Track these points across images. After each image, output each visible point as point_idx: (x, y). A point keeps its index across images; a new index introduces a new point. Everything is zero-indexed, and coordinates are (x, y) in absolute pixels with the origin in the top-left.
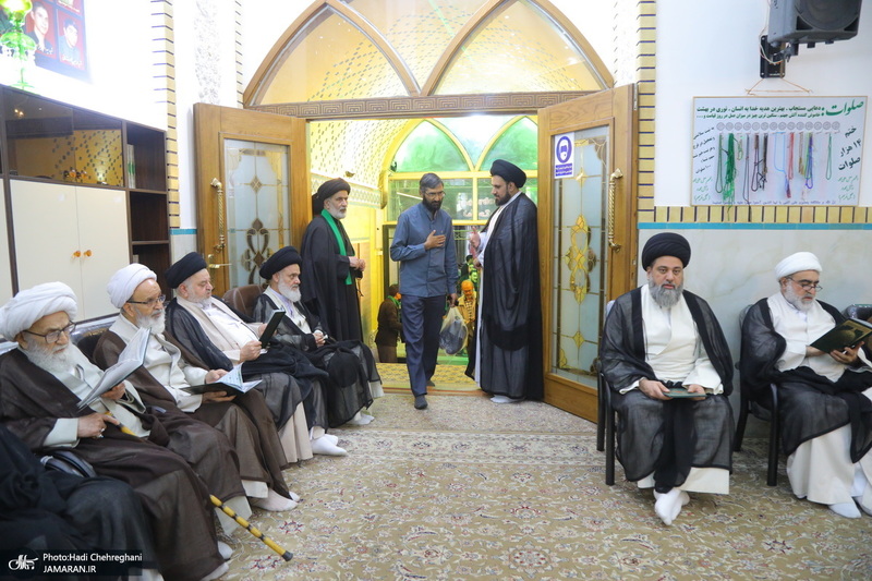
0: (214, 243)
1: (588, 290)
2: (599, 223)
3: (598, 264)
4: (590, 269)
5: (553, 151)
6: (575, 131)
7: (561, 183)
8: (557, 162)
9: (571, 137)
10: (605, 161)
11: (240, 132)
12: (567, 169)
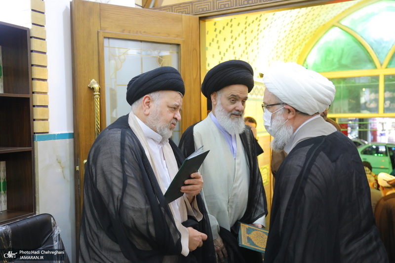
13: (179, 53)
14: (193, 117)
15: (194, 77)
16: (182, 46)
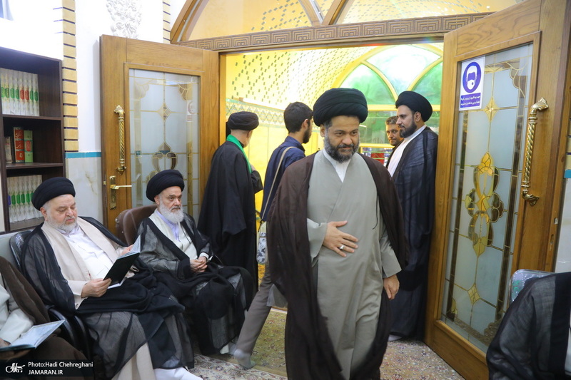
0: (116, 166)
1: (489, 243)
2: (510, 165)
3: (505, 215)
4: (495, 218)
5: (459, 80)
6: (487, 55)
7: (466, 116)
8: (463, 92)
9: (481, 62)
10: (523, 88)
11: (147, 63)
12: (474, 99)
13: (199, 83)
14: (211, 141)
15: (213, 105)
16: (202, 77)
